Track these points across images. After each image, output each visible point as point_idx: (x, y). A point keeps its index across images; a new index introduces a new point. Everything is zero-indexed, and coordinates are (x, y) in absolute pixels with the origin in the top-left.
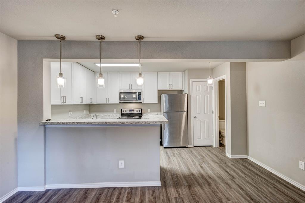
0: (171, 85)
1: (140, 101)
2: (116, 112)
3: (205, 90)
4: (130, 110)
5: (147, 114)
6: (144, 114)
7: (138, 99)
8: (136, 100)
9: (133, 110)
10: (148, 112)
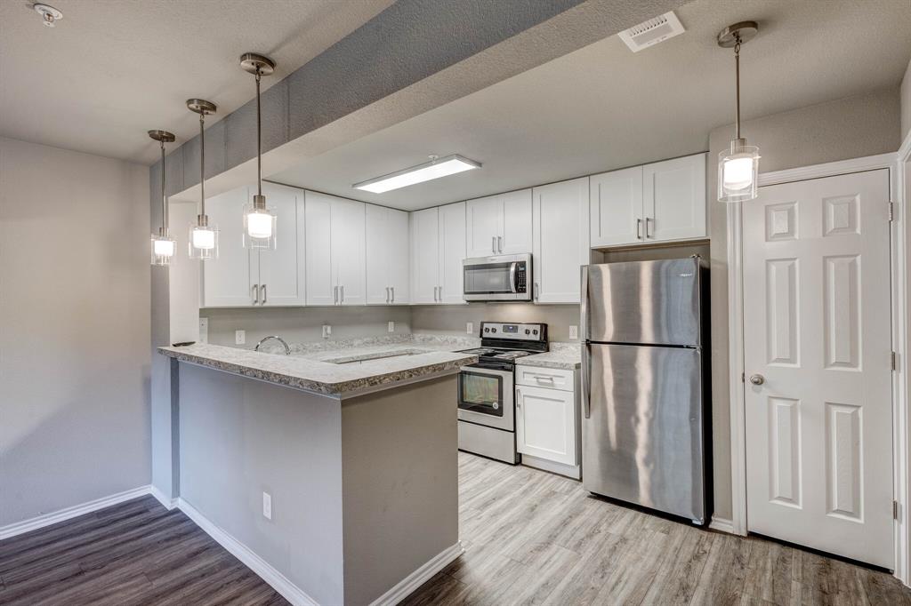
0: (647, 223)
1: (526, 296)
2: (471, 332)
3: (832, 225)
4: (506, 329)
5: (566, 344)
6: (555, 344)
7: (516, 288)
8: (511, 292)
9: (515, 329)
10: (571, 337)
